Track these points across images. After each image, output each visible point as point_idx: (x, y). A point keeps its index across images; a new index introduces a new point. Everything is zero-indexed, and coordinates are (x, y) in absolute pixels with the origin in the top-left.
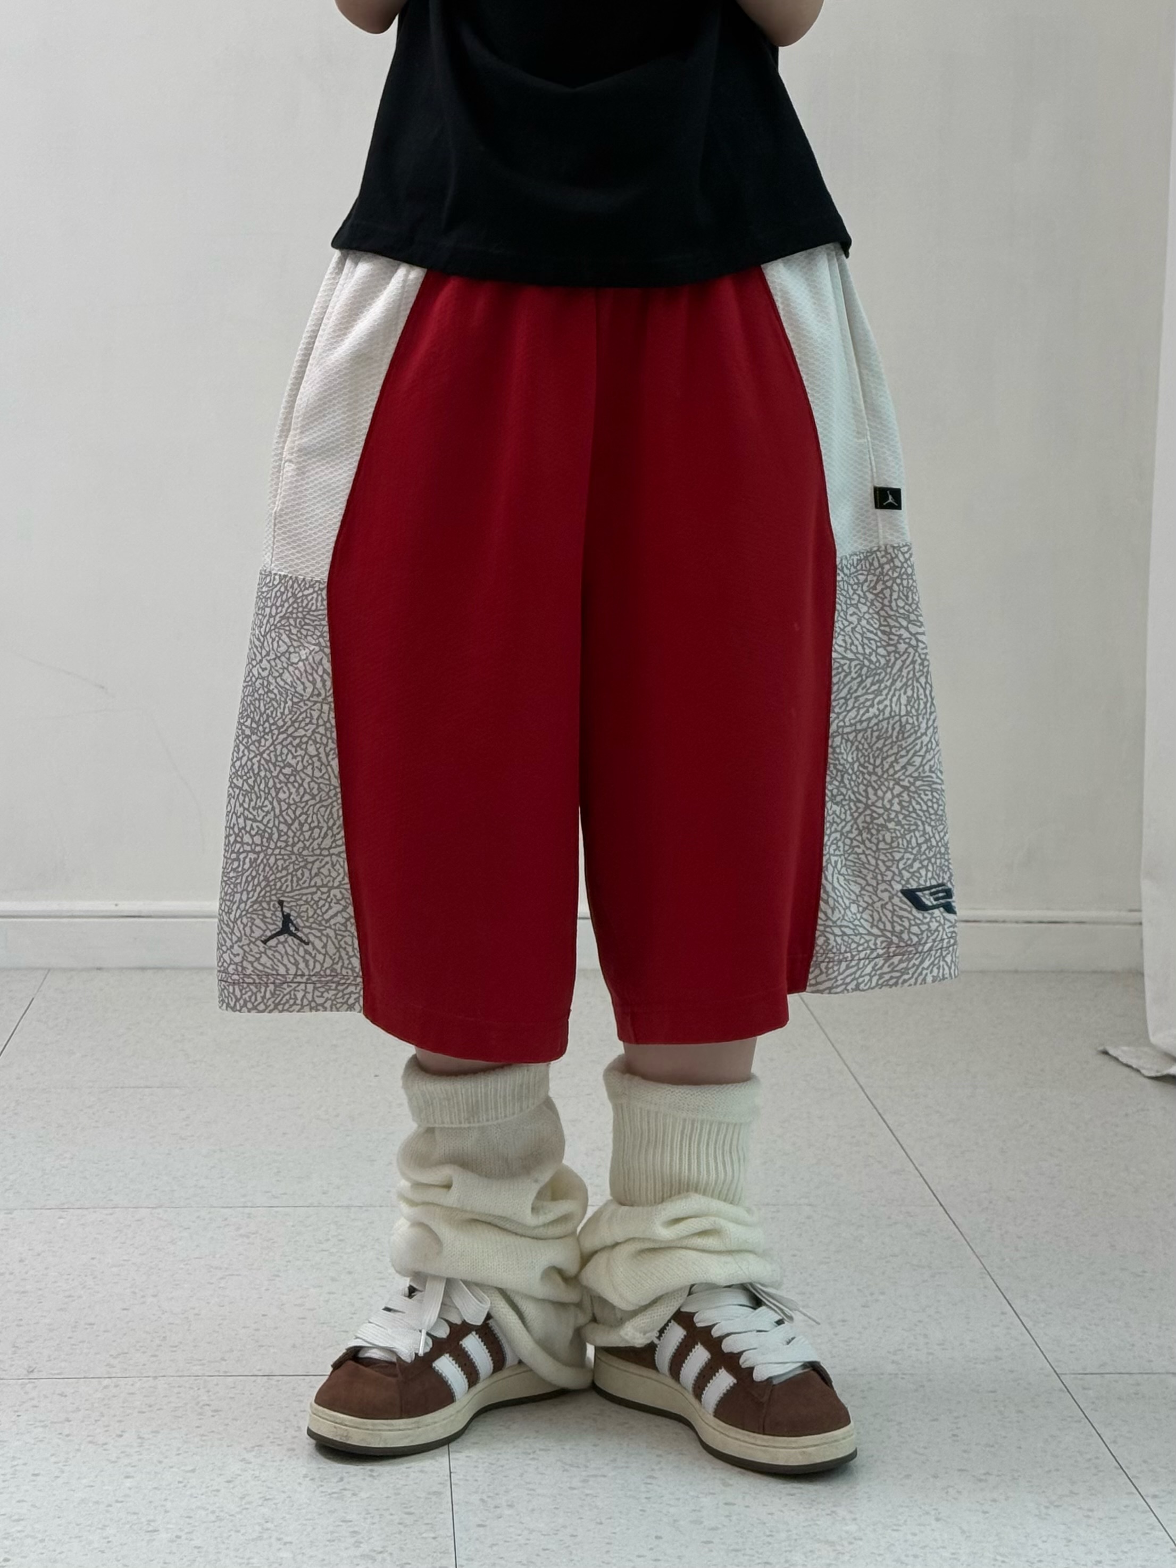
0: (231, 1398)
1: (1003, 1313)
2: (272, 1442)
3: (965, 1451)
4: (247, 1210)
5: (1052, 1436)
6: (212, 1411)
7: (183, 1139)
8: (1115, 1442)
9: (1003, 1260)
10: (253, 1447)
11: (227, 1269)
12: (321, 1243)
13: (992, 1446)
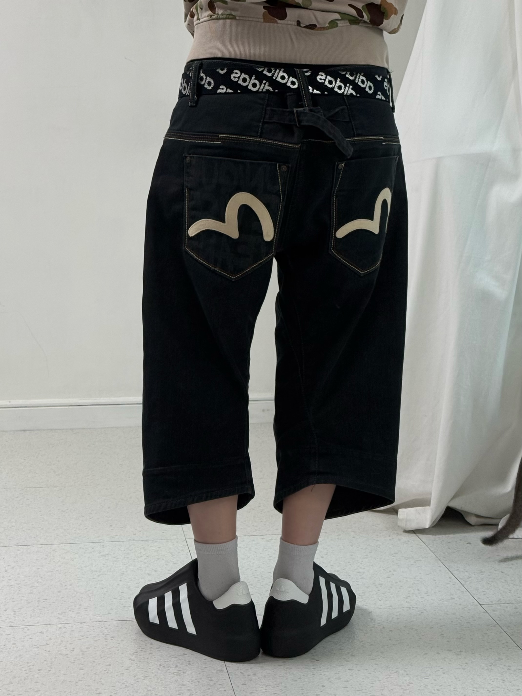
0: (118, 631)
1: (450, 578)
2: (141, 651)
3: (448, 641)
4: (102, 544)
6: (111, 637)
10: (134, 653)
11: (100, 571)
12: (139, 558)
13: (460, 639)
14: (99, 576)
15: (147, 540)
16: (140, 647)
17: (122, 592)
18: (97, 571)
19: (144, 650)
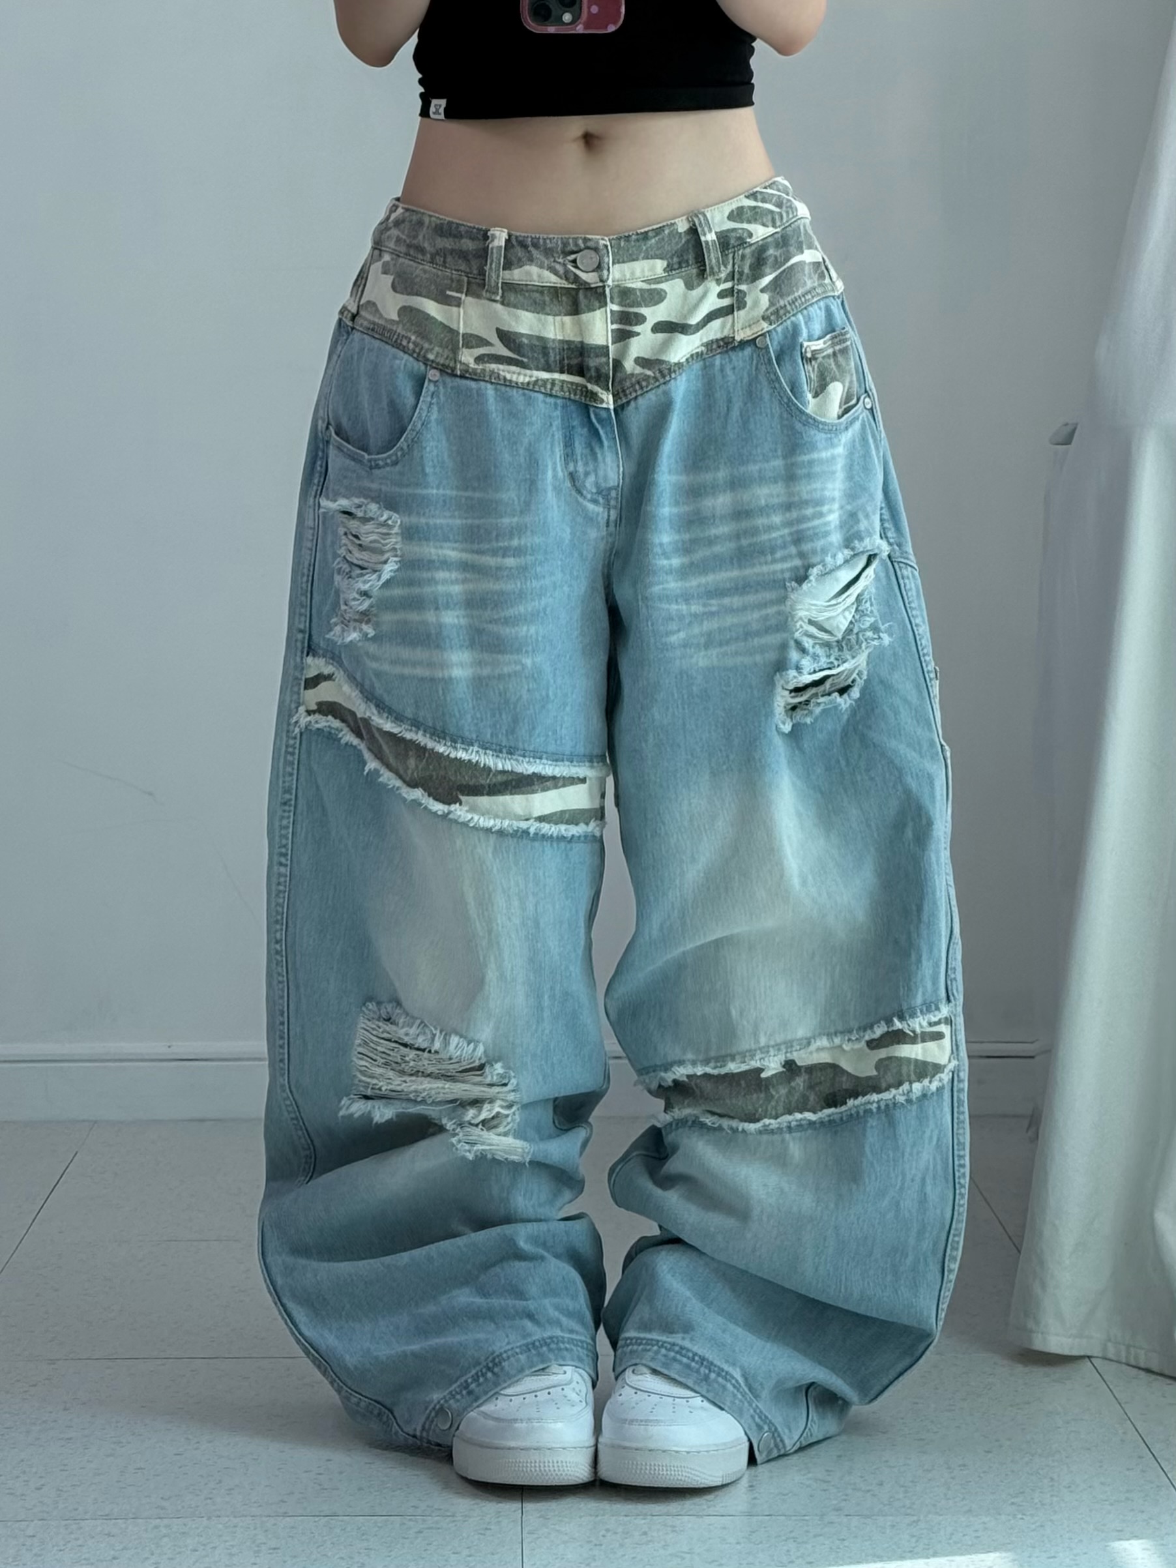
0: (291, 1537)
1: (1140, 1457)
6: (270, 1549)
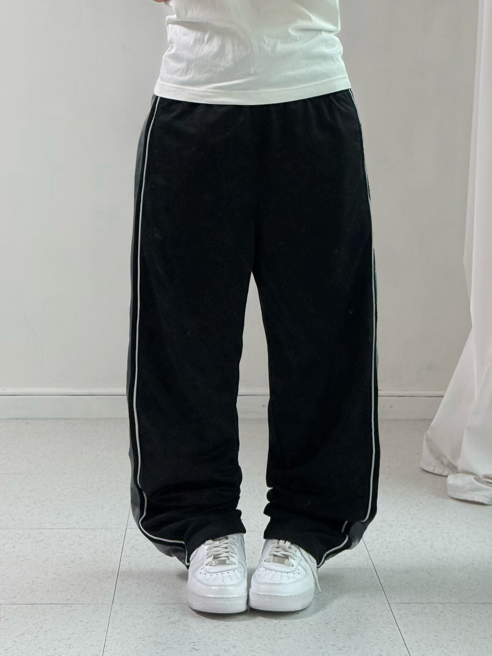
0: (15, 614)
1: (373, 577)
2: (28, 633)
3: (337, 637)
4: (40, 531)
5: (378, 630)
6: (5, 620)
7: (18, 498)
8: (406, 633)
9: (379, 552)
10: (19, 636)
11: (25, 557)
12: (71, 545)
13: (350, 635)
14: (22, 561)
15: (87, 529)
16: (30, 630)
17: (38, 578)
18: (23, 557)
19: (31, 633)
